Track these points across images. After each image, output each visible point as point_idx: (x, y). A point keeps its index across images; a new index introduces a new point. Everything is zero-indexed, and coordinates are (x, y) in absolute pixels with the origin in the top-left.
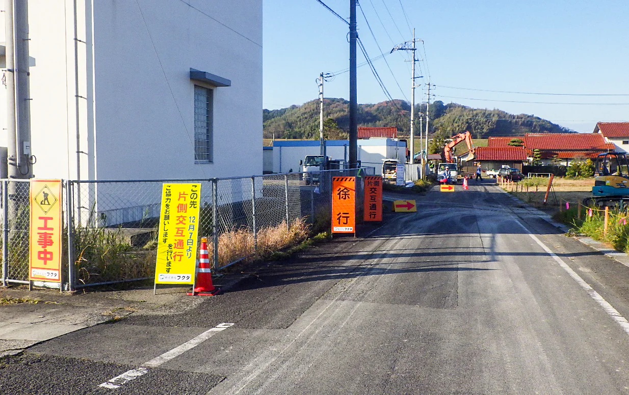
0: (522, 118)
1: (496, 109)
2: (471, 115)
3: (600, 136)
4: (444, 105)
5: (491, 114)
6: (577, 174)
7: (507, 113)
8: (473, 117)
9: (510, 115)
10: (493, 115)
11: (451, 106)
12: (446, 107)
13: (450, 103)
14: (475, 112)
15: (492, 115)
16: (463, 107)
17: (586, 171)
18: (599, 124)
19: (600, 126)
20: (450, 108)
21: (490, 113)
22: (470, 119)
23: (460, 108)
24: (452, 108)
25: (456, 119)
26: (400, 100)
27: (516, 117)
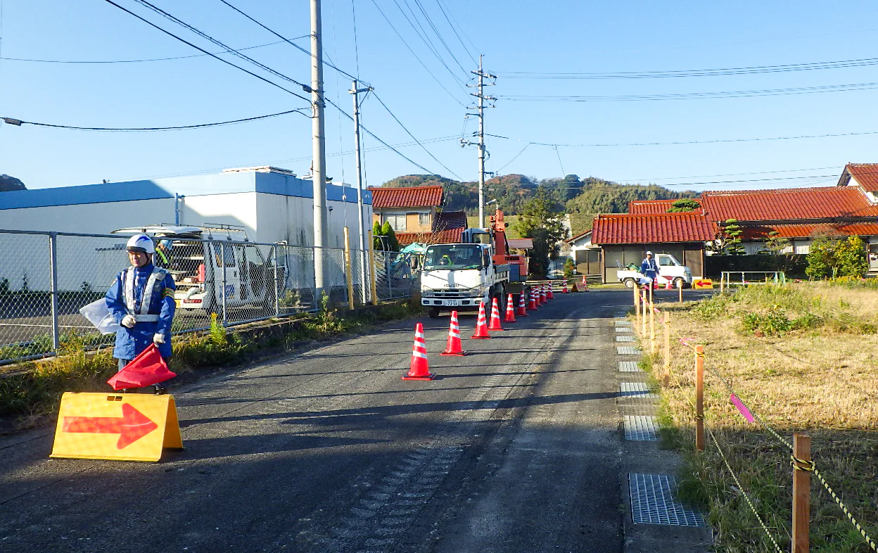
0: (688, 197)
1: (652, 184)
2: (618, 194)
3: (853, 191)
4: (580, 180)
5: (645, 191)
6: (835, 270)
7: (667, 190)
8: (621, 195)
9: (672, 193)
10: (649, 194)
11: (590, 182)
12: (583, 183)
13: (588, 177)
14: (623, 191)
15: (647, 192)
16: (606, 183)
17: (853, 262)
18: (851, 166)
19: (853, 170)
20: (588, 184)
21: (644, 189)
22: (618, 199)
23: (603, 184)
24: (591, 185)
25: (598, 200)
26: (518, 175)
27: (680, 196)
